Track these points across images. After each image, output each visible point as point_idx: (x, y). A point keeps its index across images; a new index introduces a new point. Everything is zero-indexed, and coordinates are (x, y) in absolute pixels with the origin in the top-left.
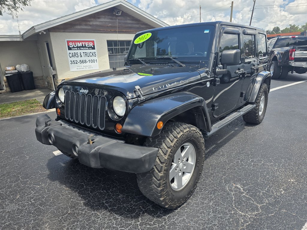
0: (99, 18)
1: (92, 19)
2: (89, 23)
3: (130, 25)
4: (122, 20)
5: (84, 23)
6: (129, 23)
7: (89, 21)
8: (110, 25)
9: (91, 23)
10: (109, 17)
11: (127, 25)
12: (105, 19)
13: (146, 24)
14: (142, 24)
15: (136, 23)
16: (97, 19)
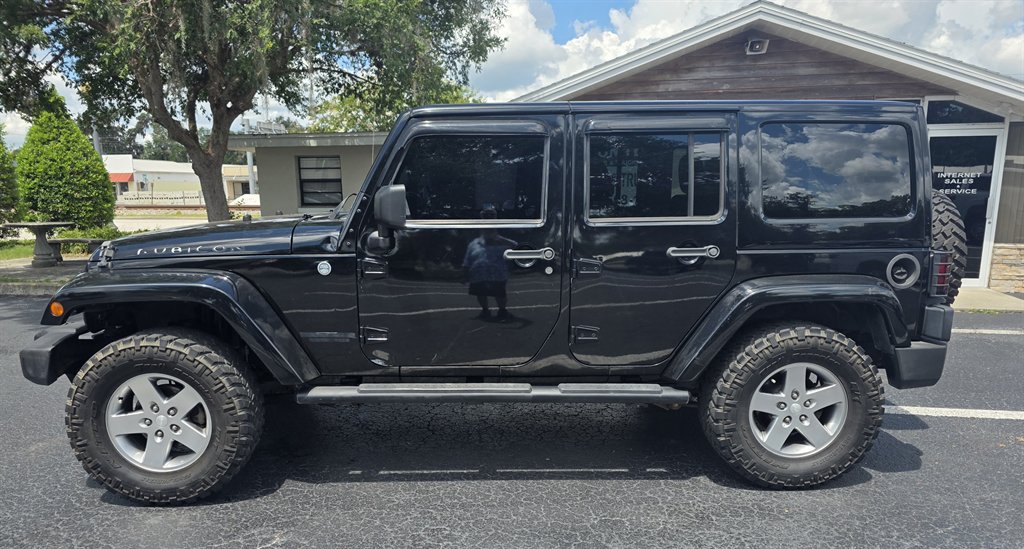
0: (690, 70)
1: (668, 77)
2: (653, 88)
3: (804, 83)
4: (775, 68)
5: (640, 90)
6: (805, 77)
7: (657, 83)
8: (726, 87)
9: (661, 88)
10: (727, 64)
11: (793, 84)
12: (709, 71)
13: (882, 73)
14: (861, 74)
15: (833, 72)
16: (684, 75)
